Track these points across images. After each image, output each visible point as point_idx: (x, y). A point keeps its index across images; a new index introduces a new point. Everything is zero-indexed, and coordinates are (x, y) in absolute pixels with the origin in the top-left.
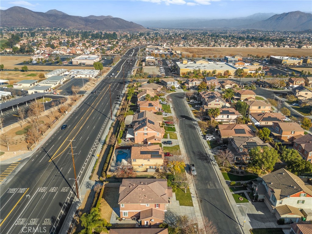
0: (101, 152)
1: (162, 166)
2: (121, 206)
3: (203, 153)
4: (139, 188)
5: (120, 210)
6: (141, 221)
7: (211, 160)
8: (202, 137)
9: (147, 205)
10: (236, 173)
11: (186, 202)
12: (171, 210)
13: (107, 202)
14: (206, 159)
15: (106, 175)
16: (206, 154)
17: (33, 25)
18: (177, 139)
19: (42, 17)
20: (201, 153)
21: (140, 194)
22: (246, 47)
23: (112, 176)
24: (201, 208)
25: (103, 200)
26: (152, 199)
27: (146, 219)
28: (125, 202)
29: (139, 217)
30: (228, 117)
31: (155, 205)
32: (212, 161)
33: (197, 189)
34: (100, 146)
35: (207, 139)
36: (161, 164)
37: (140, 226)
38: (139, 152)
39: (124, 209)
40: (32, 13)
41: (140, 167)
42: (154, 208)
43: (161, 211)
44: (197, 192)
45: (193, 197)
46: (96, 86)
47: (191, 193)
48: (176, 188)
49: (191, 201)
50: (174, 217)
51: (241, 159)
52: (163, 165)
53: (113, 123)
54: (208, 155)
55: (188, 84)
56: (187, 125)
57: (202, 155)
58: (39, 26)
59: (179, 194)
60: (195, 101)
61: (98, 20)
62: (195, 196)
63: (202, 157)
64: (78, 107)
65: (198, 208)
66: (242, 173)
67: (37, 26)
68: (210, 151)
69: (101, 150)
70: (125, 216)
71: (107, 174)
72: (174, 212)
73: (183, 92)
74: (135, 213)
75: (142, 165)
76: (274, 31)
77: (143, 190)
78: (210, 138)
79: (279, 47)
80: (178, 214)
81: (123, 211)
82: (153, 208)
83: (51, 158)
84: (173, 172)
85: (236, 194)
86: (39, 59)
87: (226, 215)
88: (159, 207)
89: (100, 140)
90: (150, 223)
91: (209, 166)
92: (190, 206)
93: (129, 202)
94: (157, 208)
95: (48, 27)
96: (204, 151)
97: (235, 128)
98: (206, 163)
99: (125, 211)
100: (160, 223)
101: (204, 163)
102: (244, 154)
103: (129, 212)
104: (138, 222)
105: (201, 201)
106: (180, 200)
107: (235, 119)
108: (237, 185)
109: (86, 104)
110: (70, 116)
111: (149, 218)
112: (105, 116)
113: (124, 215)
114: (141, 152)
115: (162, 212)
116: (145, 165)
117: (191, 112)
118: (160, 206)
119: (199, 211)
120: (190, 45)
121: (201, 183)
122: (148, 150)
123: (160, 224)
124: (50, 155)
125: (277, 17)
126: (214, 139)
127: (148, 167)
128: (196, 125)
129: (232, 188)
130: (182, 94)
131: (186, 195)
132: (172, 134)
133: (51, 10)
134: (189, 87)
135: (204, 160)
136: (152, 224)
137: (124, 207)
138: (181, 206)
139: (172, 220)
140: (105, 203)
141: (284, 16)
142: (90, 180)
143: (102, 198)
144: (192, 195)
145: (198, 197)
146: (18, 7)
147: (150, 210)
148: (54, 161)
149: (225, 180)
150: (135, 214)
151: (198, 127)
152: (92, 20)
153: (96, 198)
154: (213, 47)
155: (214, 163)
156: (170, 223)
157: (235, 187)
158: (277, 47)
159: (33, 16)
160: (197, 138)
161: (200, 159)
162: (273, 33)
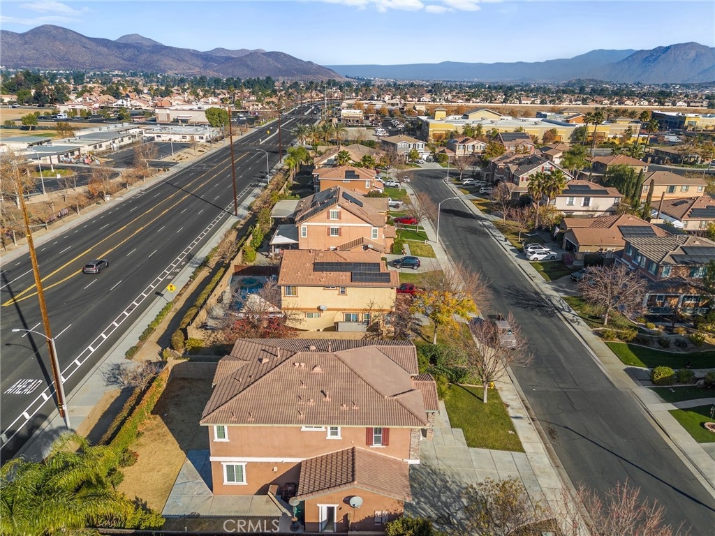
0: (187, 285)
1: (391, 313)
2: (215, 438)
3: (525, 290)
4: (297, 364)
5: (209, 454)
6: (303, 503)
7: (557, 309)
8: (511, 253)
9: (333, 434)
10: (656, 345)
11: (493, 433)
12: (435, 464)
13: (171, 430)
14: (539, 306)
15: (186, 338)
16: (536, 293)
17: (85, 67)
18: (433, 256)
19: (106, 50)
20: (517, 291)
21: (304, 387)
22: (583, 104)
23: (208, 343)
24: (558, 461)
25: (155, 422)
26: (355, 408)
27: (328, 493)
28: (233, 419)
29: (296, 486)
30: (586, 204)
31: (369, 431)
32: (563, 312)
33: (527, 392)
34: (189, 270)
35: (532, 258)
36: (387, 307)
37: (297, 528)
38: (310, 266)
39: (226, 450)
40: (84, 40)
41: (310, 316)
42: (361, 447)
43: (395, 462)
44: (527, 402)
45: (516, 418)
46: (205, 155)
47: (508, 406)
48: (446, 385)
49: (510, 432)
50: (450, 490)
51: (663, 304)
52: (394, 309)
53: (238, 222)
54: (543, 297)
55: (453, 150)
56: (460, 227)
57: (524, 295)
58: (98, 69)
59: (460, 405)
60: (478, 181)
61: (233, 58)
62: (524, 413)
63: (524, 301)
64: (145, 190)
65: (546, 460)
66: (681, 344)
67: (93, 69)
68: (549, 286)
69: (190, 281)
70: (235, 483)
71: (189, 336)
72: (448, 473)
73: (441, 168)
74: (276, 469)
75: (319, 309)
76: (639, 83)
77: (318, 370)
78: (540, 254)
79: (663, 105)
80: (466, 481)
81: (225, 461)
82: (358, 448)
83: (13, 297)
84: (428, 337)
85: (686, 410)
86: (75, 110)
87: (671, 489)
88: (386, 442)
89: (190, 257)
90: (346, 517)
91: (555, 325)
92: (508, 449)
93: (250, 419)
94: (375, 446)
95: (119, 70)
96: (528, 287)
97: (619, 223)
98: (542, 316)
99: (235, 461)
100: (390, 515)
101: (537, 318)
102: (678, 283)
103: (249, 465)
104: (290, 508)
105: (552, 433)
106: (466, 426)
107: (607, 211)
108: (678, 382)
109: (168, 185)
110: (116, 206)
111: (338, 489)
112: (219, 207)
113: (231, 478)
114: (315, 264)
115: (400, 463)
116: (329, 310)
117: (468, 202)
118: (392, 436)
119: (553, 472)
120: (447, 101)
121: (537, 372)
122: (341, 261)
123: (392, 518)
124: (13, 290)
125: (645, 56)
126: (553, 257)
127: (339, 317)
128: (488, 227)
129: (665, 392)
130: (439, 172)
131: (487, 410)
132: (417, 246)
133: (128, 35)
134: (457, 157)
135: (532, 309)
136: (351, 520)
137: (226, 440)
138: (471, 449)
139: (442, 502)
140: (160, 431)
141: (659, 54)
142: (129, 361)
143: (152, 413)
144: (511, 413)
145: (535, 417)
146: (51, 25)
147: (345, 457)
148: (19, 305)
149: (626, 364)
150: (278, 472)
151: (497, 233)
152: (219, 57)
153: (125, 413)
154: (504, 104)
155: (569, 316)
156: (433, 515)
157: (674, 388)
158: (657, 104)
159: (84, 47)
160: (497, 257)
161: (517, 304)
162: (639, 87)
